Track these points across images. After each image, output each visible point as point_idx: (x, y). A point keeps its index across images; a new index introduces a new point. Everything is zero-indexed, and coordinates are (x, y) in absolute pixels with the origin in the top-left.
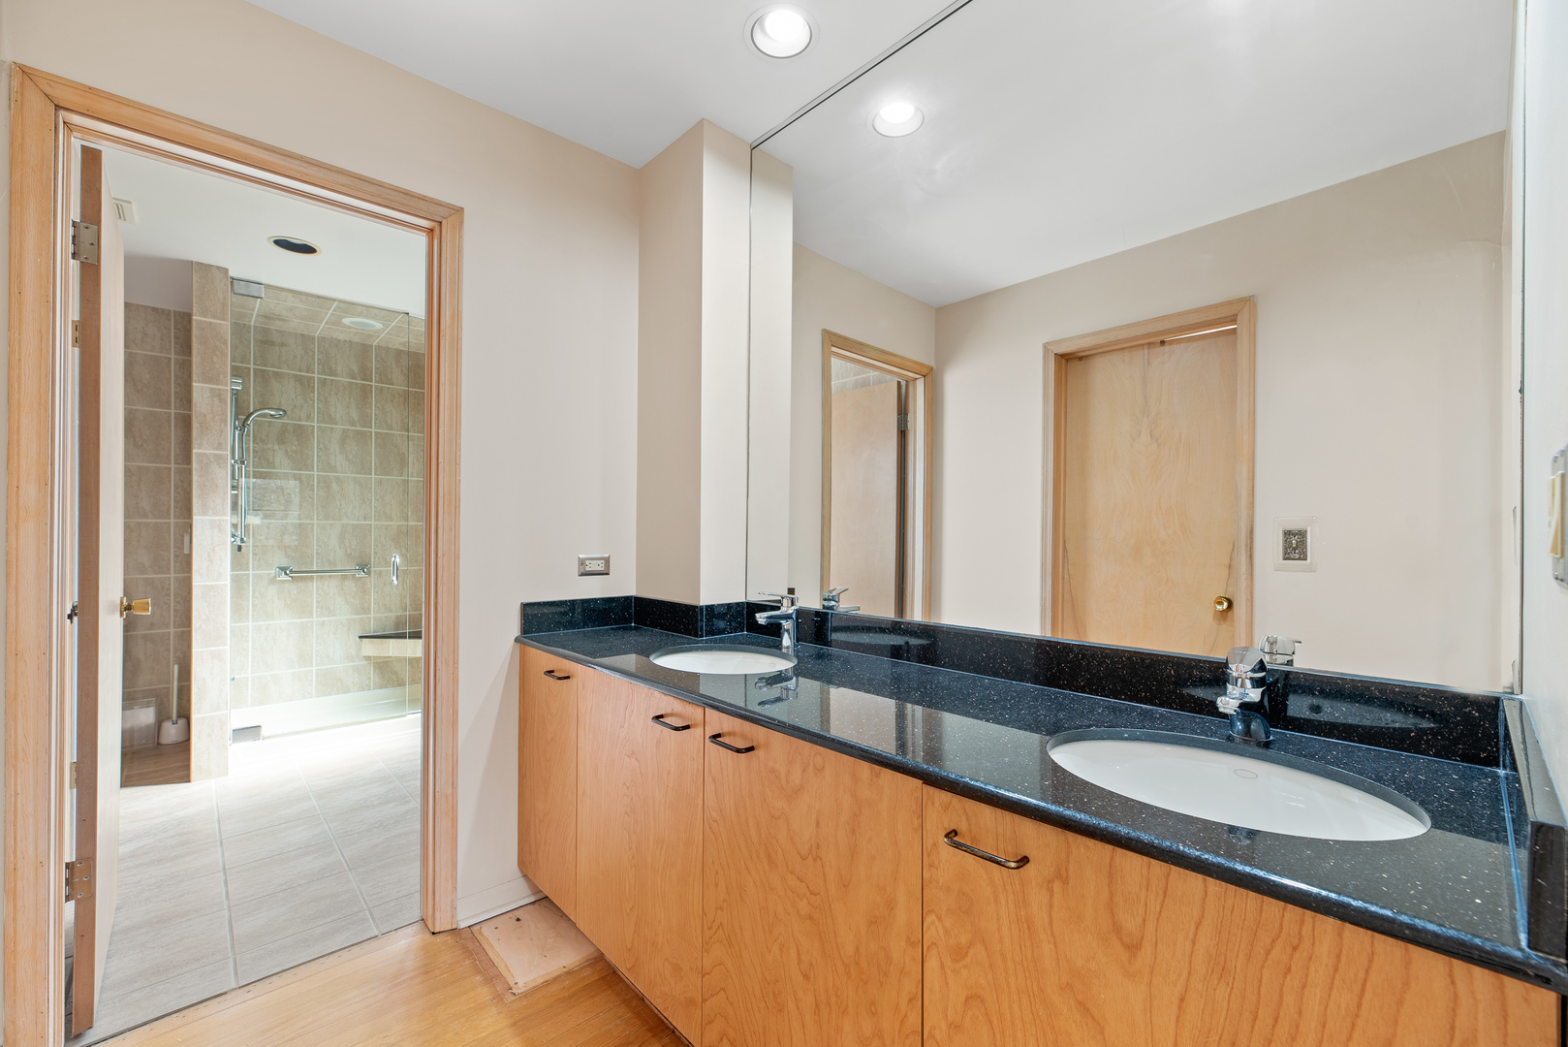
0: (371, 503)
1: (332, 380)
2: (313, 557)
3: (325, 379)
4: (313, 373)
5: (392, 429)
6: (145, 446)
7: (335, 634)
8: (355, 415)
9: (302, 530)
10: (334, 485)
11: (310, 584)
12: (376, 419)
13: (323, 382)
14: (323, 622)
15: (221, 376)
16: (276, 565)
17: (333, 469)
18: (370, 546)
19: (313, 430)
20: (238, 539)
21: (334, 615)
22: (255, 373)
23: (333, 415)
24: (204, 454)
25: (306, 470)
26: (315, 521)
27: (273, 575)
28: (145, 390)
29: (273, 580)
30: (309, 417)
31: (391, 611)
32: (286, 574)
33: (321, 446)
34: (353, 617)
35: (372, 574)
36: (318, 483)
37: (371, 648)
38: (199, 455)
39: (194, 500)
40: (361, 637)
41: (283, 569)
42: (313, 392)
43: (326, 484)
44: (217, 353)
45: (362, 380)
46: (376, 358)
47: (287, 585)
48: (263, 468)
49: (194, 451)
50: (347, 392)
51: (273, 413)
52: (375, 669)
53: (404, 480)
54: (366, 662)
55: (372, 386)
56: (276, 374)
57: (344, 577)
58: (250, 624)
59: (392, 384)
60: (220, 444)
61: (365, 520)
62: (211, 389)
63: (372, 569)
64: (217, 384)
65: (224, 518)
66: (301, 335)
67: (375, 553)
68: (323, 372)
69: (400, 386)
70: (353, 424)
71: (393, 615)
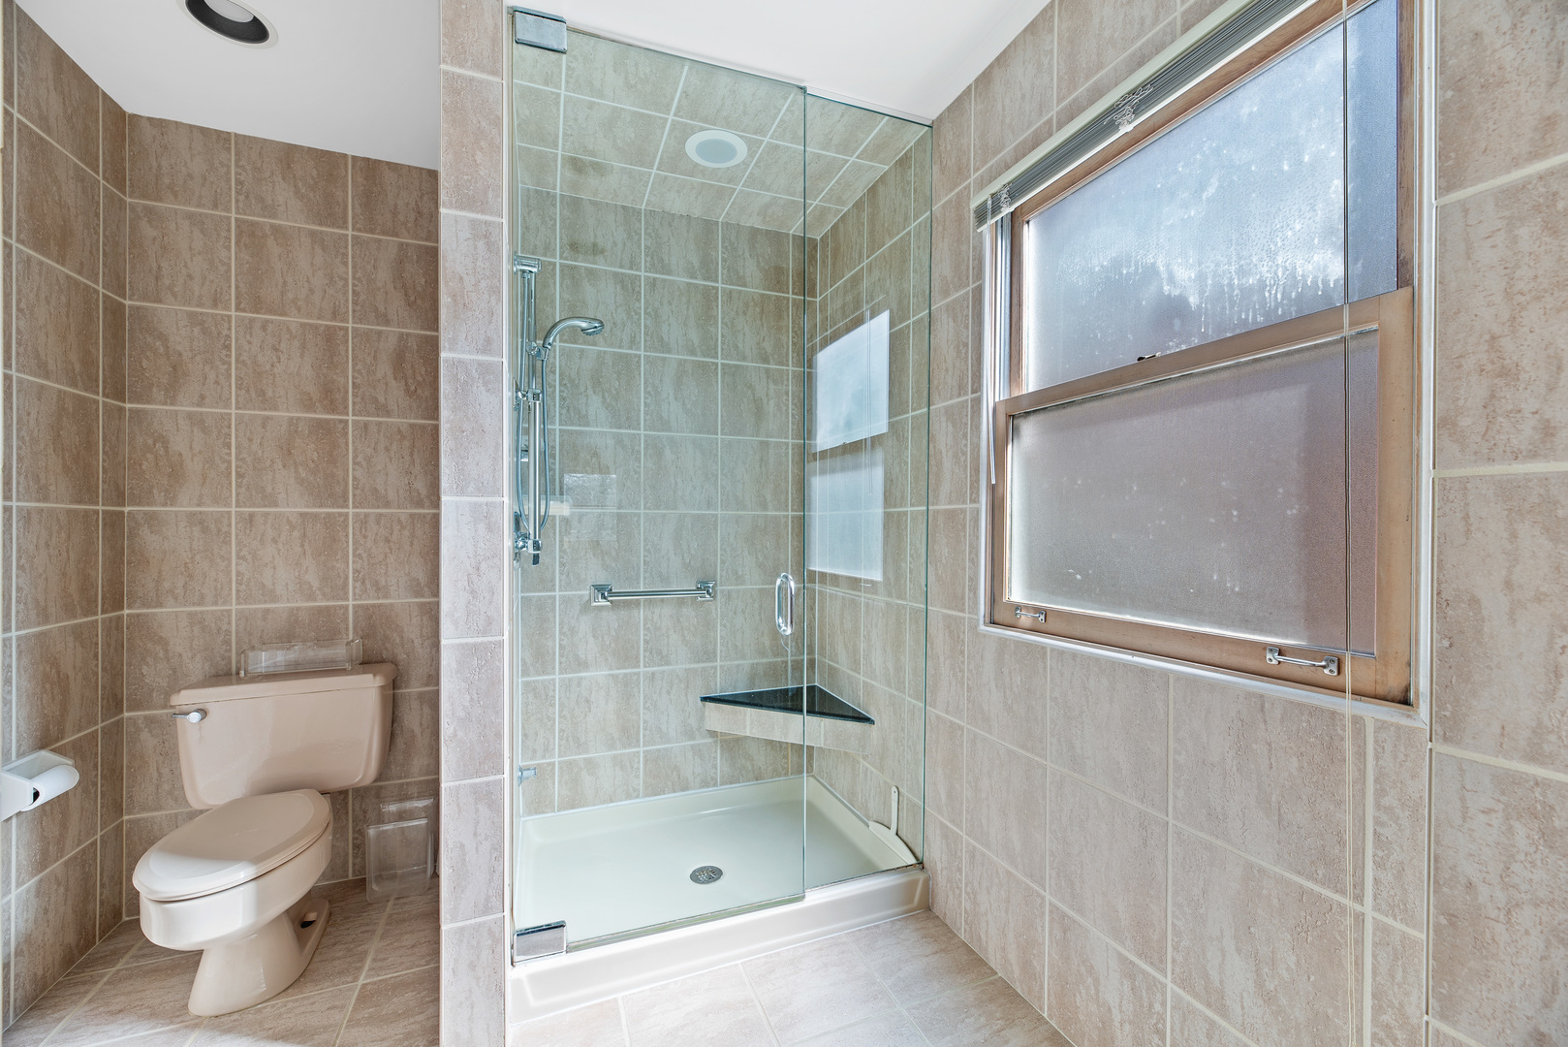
0: (716, 480)
1: (665, 280)
2: (639, 569)
3: (655, 279)
4: (639, 269)
5: (744, 359)
6: (419, 391)
7: (668, 693)
8: (694, 336)
9: (624, 524)
10: (667, 452)
11: (635, 612)
12: (723, 343)
13: (653, 284)
14: (653, 674)
15: (490, 195)
16: (591, 582)
17: (665, 425)
18: (716, 551)
19: (639, 362)
20: (530, 543)
21: (668, 663)
22: (562, 271)
23: (665, 337)
24: (460, 361)
25: (629, 427)
26: (642, 511)
27: (587, 598)
28: (419, 302)
29: (586, 607)
30: (633, 342)
31: (743, 657)
32: (603, 597)
33: (649, 389)
34: (693, 666)
35: (719, 596)
36: (646, 448)
37: (720, 718)
38: (454, 364)
39: (444, 461)
40: (705, 699)
41: (602, 590)
42: (639, 300)
43: (656, 450)
44: (483, 144)
45: (705, 280)
46: (723, 242)
47: (604, 614)
48: (572, 424)
49: (443, 355)
50: (684, 299)
51: (584, 325)
52: (722, 751)
53: (761, 442)
54: (710, 740)
55: (717, 288)
56: (591, 272)
57: (681, 602)
58: (557, 677)
59: (745, 286)
60: (488, 341)
61: (709, 508)
62: (473, 222)
63: (719, 588)
64: (483, 212)
65: (497, 499)
66: (623, 207)
67: (723, 562)
68: (652, 268)
69: (755, 289)
70: (693, 353)
71: (747, 663)
